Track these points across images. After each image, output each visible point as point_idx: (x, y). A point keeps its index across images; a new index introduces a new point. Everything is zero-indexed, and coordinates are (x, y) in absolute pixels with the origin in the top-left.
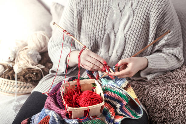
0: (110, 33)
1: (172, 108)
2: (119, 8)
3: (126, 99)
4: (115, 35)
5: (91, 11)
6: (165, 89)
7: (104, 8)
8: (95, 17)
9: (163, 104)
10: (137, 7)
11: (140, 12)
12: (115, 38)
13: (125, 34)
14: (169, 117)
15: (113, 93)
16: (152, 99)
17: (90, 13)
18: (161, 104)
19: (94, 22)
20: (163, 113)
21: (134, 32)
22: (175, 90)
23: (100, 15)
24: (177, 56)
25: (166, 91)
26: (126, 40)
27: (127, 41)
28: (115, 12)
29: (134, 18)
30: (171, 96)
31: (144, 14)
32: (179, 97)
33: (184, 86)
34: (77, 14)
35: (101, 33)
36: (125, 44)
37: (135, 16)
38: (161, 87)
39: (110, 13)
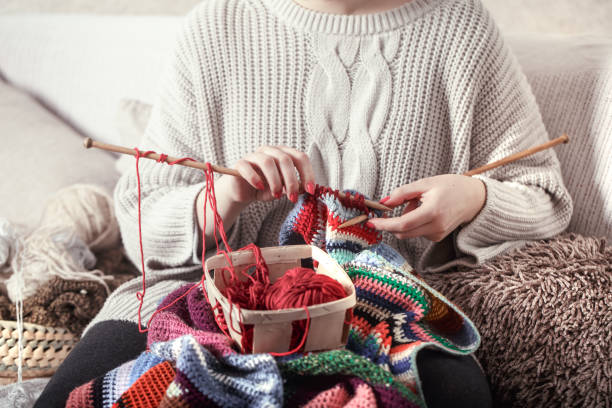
0: (323, 143)
1: (568, 338)
2: (341, 61)
3: (419, 301)
4: (340, 149)
5: (249, 81)
6: (536, 287)
7: (292, 68)
9: (534, 330)
10: (399, 51)
12: (341, 156)
13: (374, 141)
14: (560, 365)
15: (376, 281)
16: (495, 320)
18: (526, 332)
20: (539, 357)
22: (568, 285)
24: (552, 189)
25: (539, 291)
26: (378, 160)
27: (382, 162)
28: (329, 76)
29: (396, 86)
30: (560, 304)
32: (585, 305)
34: (207, 95)
36: (379, 173)
37: (397, 83)
38: (521, 282)
39: (315, 78)
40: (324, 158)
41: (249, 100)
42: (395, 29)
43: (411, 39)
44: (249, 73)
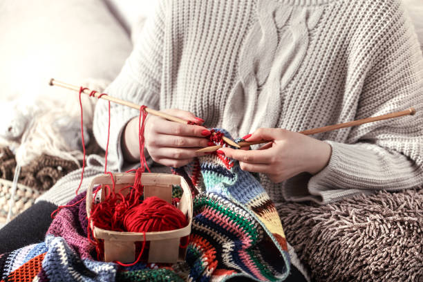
0: (247, 83)
1: (373, 277)
2: (275, 22)
3: (250, 233)
4: (258, 90)
6: (362, 229)
7: (238, 21)
8: (213, 43)
9: (351, 265)
10: (319, 23)
11: (326, 36)
12: (258, 96)
13: (283, 88)
15: (219, 212)
17: (203, 31)
18: (346, 265)
19: (210, 53)
21: (304, 84)
22: (387, 232)
23: (227, 38)
25: (363, 234)
26: (282, 104)
27: (285, 106)
28: (264, 32)
29: (310, 49)
30: (376, 246)
31: (336, 43)
32: (395, 251)
33: (413, 226)
35: (224, 82)
36: (280, 114)
37: (312, 46)
38: (352, 222)
39: (252, 33)
40: (246, 95)
41: (203, 41)
42: (320, 5)
43: (330, 15)
44: (207, 20)
